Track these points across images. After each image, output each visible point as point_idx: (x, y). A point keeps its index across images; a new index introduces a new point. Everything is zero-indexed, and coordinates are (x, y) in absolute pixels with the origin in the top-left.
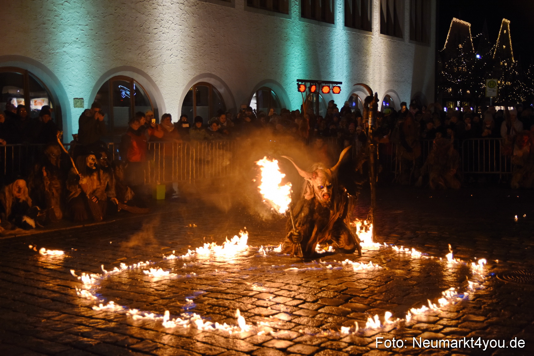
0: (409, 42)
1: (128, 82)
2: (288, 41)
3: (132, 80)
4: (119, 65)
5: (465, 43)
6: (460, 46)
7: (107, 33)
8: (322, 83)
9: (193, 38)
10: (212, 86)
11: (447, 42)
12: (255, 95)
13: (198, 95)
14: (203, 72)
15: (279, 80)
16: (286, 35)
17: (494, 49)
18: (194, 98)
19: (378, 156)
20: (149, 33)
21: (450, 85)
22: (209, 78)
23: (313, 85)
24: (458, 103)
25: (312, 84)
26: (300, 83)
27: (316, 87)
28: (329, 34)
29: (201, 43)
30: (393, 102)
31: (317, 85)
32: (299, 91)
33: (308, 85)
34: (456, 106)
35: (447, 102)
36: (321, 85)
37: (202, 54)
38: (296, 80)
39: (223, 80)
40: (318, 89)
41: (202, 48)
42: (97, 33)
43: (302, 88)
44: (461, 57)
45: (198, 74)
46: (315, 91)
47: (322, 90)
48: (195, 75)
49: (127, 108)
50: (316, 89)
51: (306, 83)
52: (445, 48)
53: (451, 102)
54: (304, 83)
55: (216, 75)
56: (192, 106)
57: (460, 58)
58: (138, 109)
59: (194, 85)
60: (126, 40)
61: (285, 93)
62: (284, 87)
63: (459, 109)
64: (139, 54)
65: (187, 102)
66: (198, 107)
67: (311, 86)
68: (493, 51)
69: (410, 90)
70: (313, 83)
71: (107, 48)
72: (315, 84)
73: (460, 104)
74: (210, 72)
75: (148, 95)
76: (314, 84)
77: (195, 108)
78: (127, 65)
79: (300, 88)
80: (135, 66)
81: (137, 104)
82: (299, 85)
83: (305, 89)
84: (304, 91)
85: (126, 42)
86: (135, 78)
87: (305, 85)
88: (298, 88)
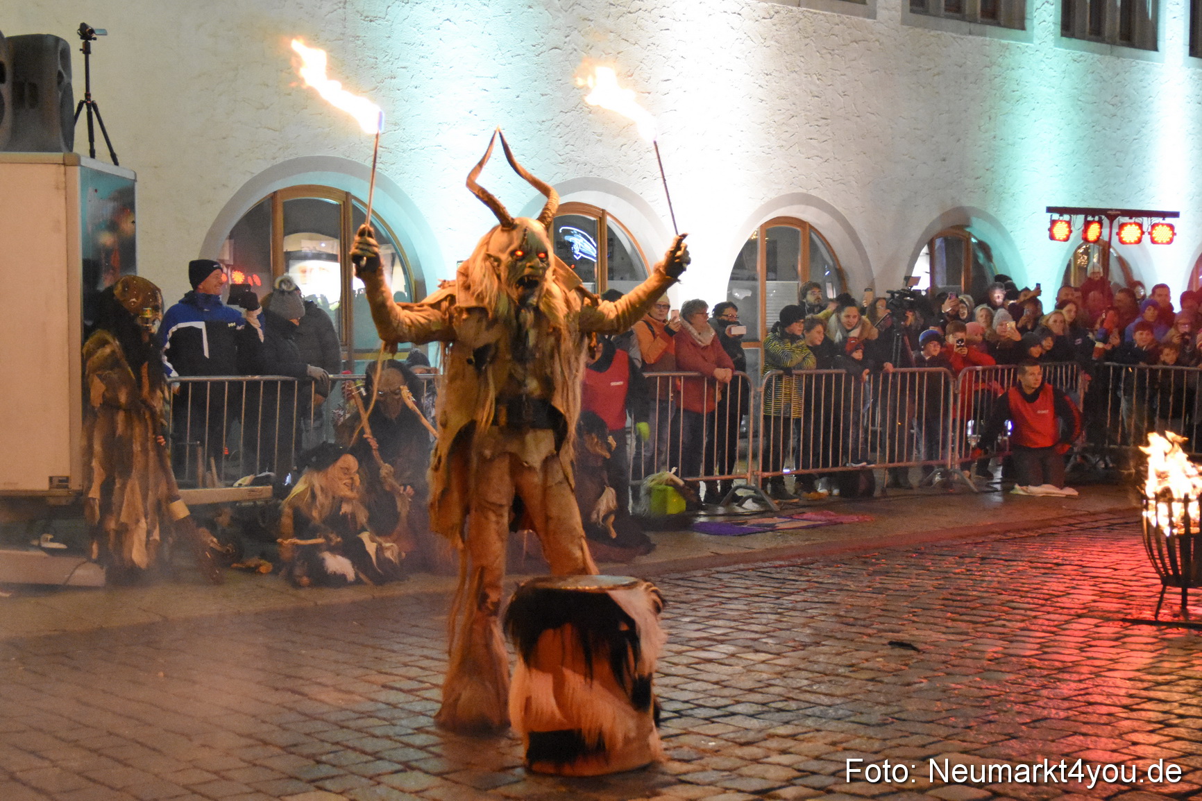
1: (593, 219)
2: (1021, 102)
3: (602, 214)
4: (571, 176)
7: (542, 95)
8: (1118, 215)
9: (761, 101)
10: (811, 227)
12: (925, 250)
13: (771, 253)
14: (787, 191)
15: (995, 209)
16: (1016, 87)
18: (760, 259)
20: (649, 93)
22: (803, 207)
23: (1093, 222)
25: (1090, 218)
26: (1056, 216)
27: (1101, 227)
28: (1142, 81)
29: (783, 114)
31: (1106, 221)
32: (1052, 237)
33: (1079, 220)
36: (1116, 223)
37: (784, 143)
38: (1046, 209)
39: (839, 209)
40: (1106, 232)
41: (786, 128)
42: (518, 97)
43: (1061, 231)
45: (773, 195)
46: (1098, 238)
47: (1118, 234)
48: (766, 200)
50: (1101, 233)
51: (1074, 217)
54: (1066, 217)
55: (820, 197)
56: (754, 278)
59: (762, 226)
60: (590, 113)
61: (1010, 242)
62: (1008, 228)
64: (622, 145)
65: (742, 269)
66: (770, 284)
67: (1087, 224)
70: (1093, 217)
71: (543, 133)
72: (1100, 218)
74: (805, 191)
75: (641, 253)
76: (1097, 218)
77: (764, 286)
78: (591, 175)
79: (1055, 230)
80: (612, 178)
81: (612, 274)
82: (1053, 223)
83: (1071, 232)
84: (1067, 239)
85: (590, 115)
86: (608, 210)
87: (1069, 223)
88: (1050, 230)
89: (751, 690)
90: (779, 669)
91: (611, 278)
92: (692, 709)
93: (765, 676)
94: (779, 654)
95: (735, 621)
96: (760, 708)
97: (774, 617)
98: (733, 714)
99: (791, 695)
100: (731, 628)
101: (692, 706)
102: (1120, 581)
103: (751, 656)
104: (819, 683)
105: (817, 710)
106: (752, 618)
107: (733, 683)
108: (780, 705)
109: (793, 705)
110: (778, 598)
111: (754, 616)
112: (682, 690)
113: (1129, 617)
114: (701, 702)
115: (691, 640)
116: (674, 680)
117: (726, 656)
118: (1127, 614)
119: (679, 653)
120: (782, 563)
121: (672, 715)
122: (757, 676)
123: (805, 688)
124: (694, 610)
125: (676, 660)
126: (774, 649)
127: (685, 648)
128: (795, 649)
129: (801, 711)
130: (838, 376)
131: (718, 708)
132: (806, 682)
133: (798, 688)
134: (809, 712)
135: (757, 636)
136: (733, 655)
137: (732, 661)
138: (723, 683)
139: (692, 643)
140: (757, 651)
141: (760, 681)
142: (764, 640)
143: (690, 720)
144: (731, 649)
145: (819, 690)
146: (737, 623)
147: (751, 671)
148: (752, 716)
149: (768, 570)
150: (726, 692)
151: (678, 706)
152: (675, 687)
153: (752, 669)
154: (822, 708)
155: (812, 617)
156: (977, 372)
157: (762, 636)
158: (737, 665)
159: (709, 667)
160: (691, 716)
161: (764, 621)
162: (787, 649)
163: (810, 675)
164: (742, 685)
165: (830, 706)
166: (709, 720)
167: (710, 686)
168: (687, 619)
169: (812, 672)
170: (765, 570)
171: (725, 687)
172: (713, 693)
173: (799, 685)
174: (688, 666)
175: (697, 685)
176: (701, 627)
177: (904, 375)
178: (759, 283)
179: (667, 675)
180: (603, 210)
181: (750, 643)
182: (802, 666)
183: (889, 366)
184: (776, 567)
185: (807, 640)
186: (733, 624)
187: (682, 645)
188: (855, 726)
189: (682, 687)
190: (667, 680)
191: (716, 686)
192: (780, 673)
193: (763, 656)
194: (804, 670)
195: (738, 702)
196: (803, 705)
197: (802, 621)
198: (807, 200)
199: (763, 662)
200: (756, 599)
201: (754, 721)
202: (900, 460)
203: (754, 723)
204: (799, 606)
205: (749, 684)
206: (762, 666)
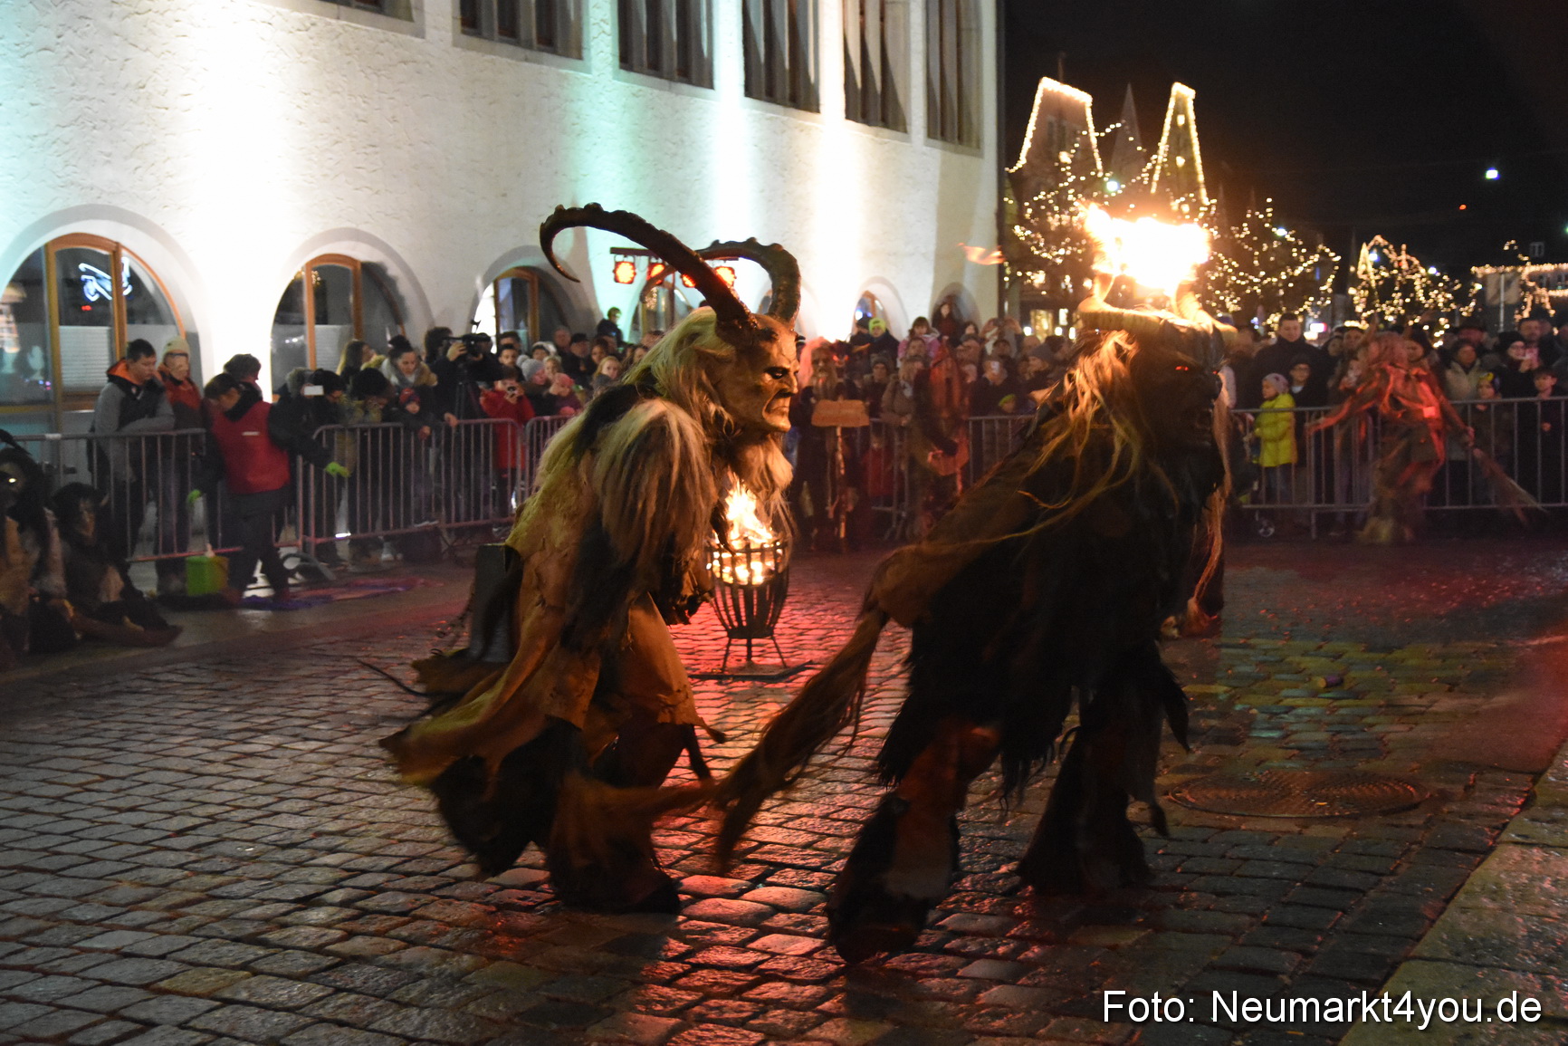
0: (927, 145)
1: (104, 252)
2: (581, 136)
3: (116, 249)
4: (74, 202)
5: (1076, 149)
6: (1065, 157)
7: (32, 105)
9: (301, 123)
10: (362, 265)
11: (1027, 145)
12: (489, 290)
13: (320, 293)
14: (334, 225)
16: (576, 120)
17: (1154, 166)
18: (307, 300)
19: (842, 466)
20: (167, 109)
21: (1039, 264)
22: (352, 243)
24: (1063, 313)
25: (654, 260)
26: (620, 258)
28: (700, 119)
29: (326, 139)
30: (884, 313)
32: (616, 280)
34: (1056, 322)
35: (1032, 313)
37: (329, 172)
38: (608, 250)
39: (394, 246)
41: (330, 155)
43: (625, 273)
44: (1069, 188)
45: (318, 230)
48: (311, 235)
49: (102, 331)
51: (638, 258)
52: (1022, 161)
53: (1042, 312)
54: (630, 259)
55: (373, 233)
56: (302, 323)
57: (1065, 190)
58: (135, 332)
59: (309, 263)
60: (94, 128)
63: (1066, 329)
64: (136, 169)
65: (287, 311)
66: (319, 327)
67: (652, 266)
68: (1151, 172)
69: (929, 279)
71: (35, 150)
73: (1069, 317)
74: (354, 226)
75: (167, 293)
77: (313, 332)
78: (100, 202)
79: (619, 272)
80: (128, 206)
81: (133, 317)
82: (617, 264)
83: (635, 274)
84: (631, 282)
85: (95, 131)
86: (123, 242)
87: (633, 264)
88: (614, 271)
89: (298, 785)
90: (330, 757)
91: (131, 321)
92: (227, 812)
93: (314, 767)
94: (331, 741)
95: (282, 706)
96: (307, 804)
97: (327, 699)
98: (277, 813)
99: (343, 786)
100: (278, 715)
101: (228, 808)
102: (690, 637)
103: (301, 746)
104: (375, 769)
105: (370, 800)
106: (302, 702)
107: (278, 778)
108: (328, 798)
109: (345, 797)
110: (332, 678)
111: (306, 699)
112: (217, 790)
113: (697, 673)
114: (239, 803)
115: (230, 732)
116: (208, 781)
117: (270, 748)
118: (694, 670)
119: (216, 749)
120: (337, 638)
121: (205, 820)
122: (305, 768)
123: (358, 777)
124: (235, 697)
125: (211, 757)
126: (328, 735)
127: (223, 742)
128: (349, 734)
129: (352, 804)
130: (397, 430)
131: (258, 808)
132: (360, 770)
133: (352, 777)
134: (362, 803)
135: (304, 722)
136: (278, 746)
137: (278, 753)
138: (267, 779)
139: (232, 737)
140: (306, 739)
141: (308, 773)
142: (316, 726)
143: (225, 825)
144: (276, 740)
145: (374, 778)
146: (284, 710)
147: (300, 762)
148: (298, 814)
149: (322, 647)
150: (270, 788)
151: (212, 810)
152: (209, 788)
153: (300, 759)
154: (376, 797)
155: (370, 697)
156: (545, 423)
157: (312, 722)
158: (283, 756)
159: (250, 762)
160: (226, 820)
161: (316, 705)
162: (342, 734)
163: (365, 762)
164: (286, 779)
165: (386, 794)
166: (249, 823)
167: (251, 784)
168: (227, 709)
169: (368, 757)
170: (319, 647)
171: (268, 783)
172: (254, 791)
173: (352, 774)
174: (226, 762)
175: (238, 784)
176: (242, 716)
177: (467, 427)
178: (307, 327)
179: (200, 775)
180: (117, 243)
181: (298, 731)
182: (356, 752)
183: (452, 419)
184: (331, 643)
185: (363, 723)
186: (279, 711)
187: (220, 739)
188: (413, 813)
189: (217, 787)
190: (200, 782)
191: (257, 784)
192: (332, 762)
193: (313, 745)
194: (359, 756)
195: (282, 799)
196: (355, 796)
197: (359, 701)
198: (357, 235)
199: (312, 751)
200: (310, 680)
201: (301, 819)
202: (468, 519)
203: (301, 822)
204: (356, 685)
205: (296, 778)
206: (314, 757)
